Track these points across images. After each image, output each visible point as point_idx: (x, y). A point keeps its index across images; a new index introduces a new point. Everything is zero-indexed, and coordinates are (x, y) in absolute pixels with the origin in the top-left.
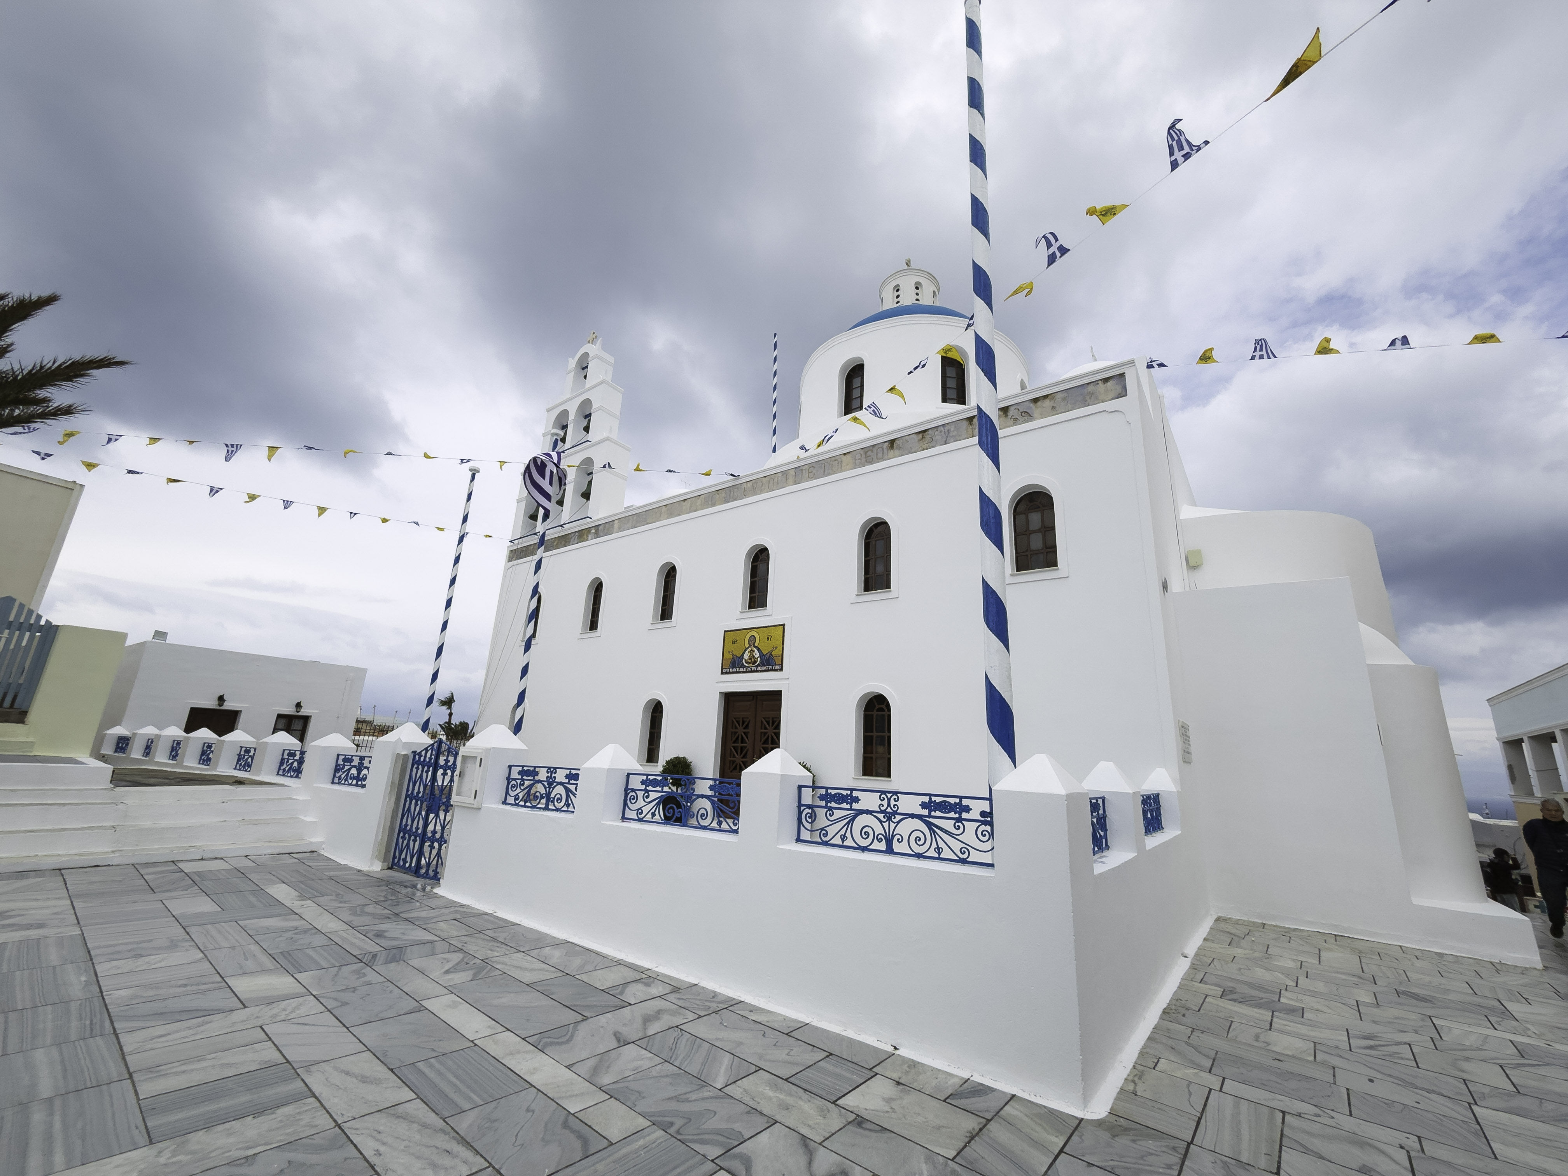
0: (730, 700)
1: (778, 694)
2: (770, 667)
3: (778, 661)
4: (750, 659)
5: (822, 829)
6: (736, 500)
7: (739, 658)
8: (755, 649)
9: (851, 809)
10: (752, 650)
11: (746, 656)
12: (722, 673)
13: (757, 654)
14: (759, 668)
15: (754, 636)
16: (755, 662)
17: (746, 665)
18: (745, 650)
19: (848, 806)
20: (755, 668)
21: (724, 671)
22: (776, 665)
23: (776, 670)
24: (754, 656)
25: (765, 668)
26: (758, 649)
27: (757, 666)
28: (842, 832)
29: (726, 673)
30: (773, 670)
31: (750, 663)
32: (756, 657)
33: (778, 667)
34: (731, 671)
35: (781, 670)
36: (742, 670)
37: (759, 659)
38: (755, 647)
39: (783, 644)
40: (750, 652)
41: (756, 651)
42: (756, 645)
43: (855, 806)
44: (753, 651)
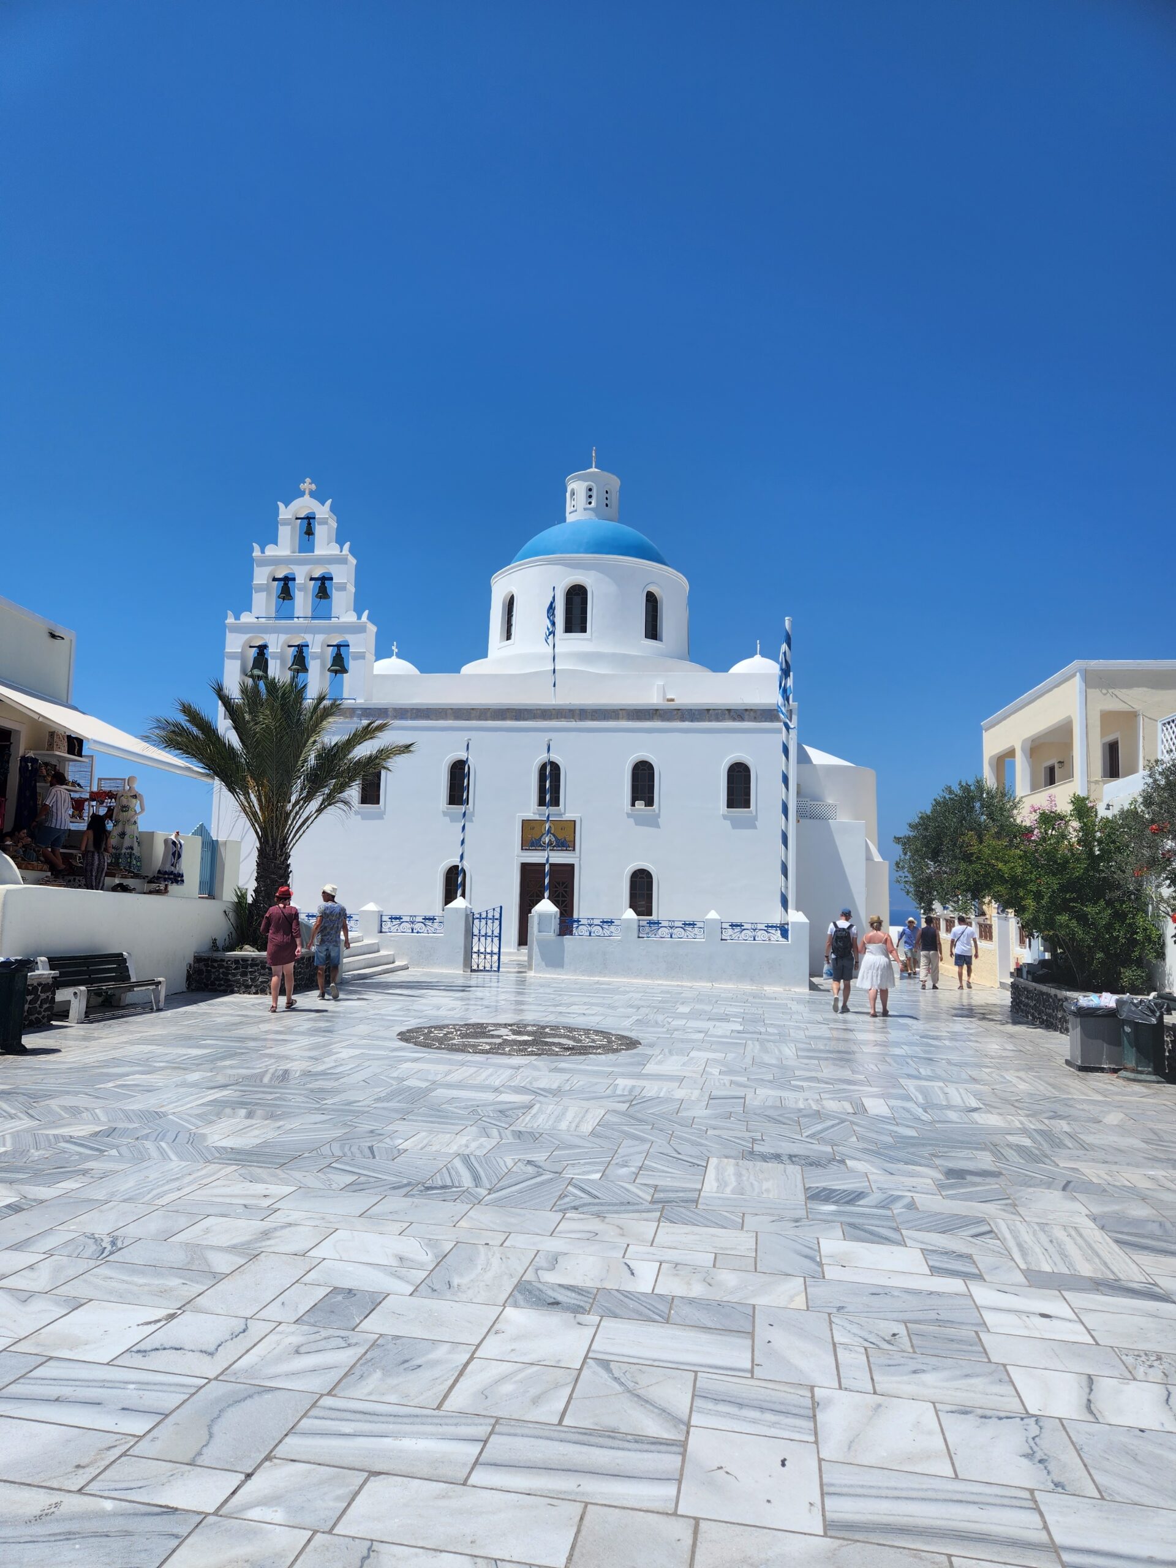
0: (526, 868)
1: (572, 866)
2: (565, 848)
3: (571, 844)
5: (730, 935)
7: (537, 840)
9: (741, 929)
14: (555, 848)
16: (552, 844)
17: (544, 845)
18: (542, 836)
20: (552, 848)
21: (524, 849)
22: (569, 847)
24: (550, 840)
25: (560, 848)
26: (554, 835)
30: (566, 850)
32: (553, 840)
33: (571, 849)
34: (530, 848)
35: (574, 850)
36: (540, 848)
37: (555, 842)
38: (551, 833)
39: (575, 833)
41: (552, 837)
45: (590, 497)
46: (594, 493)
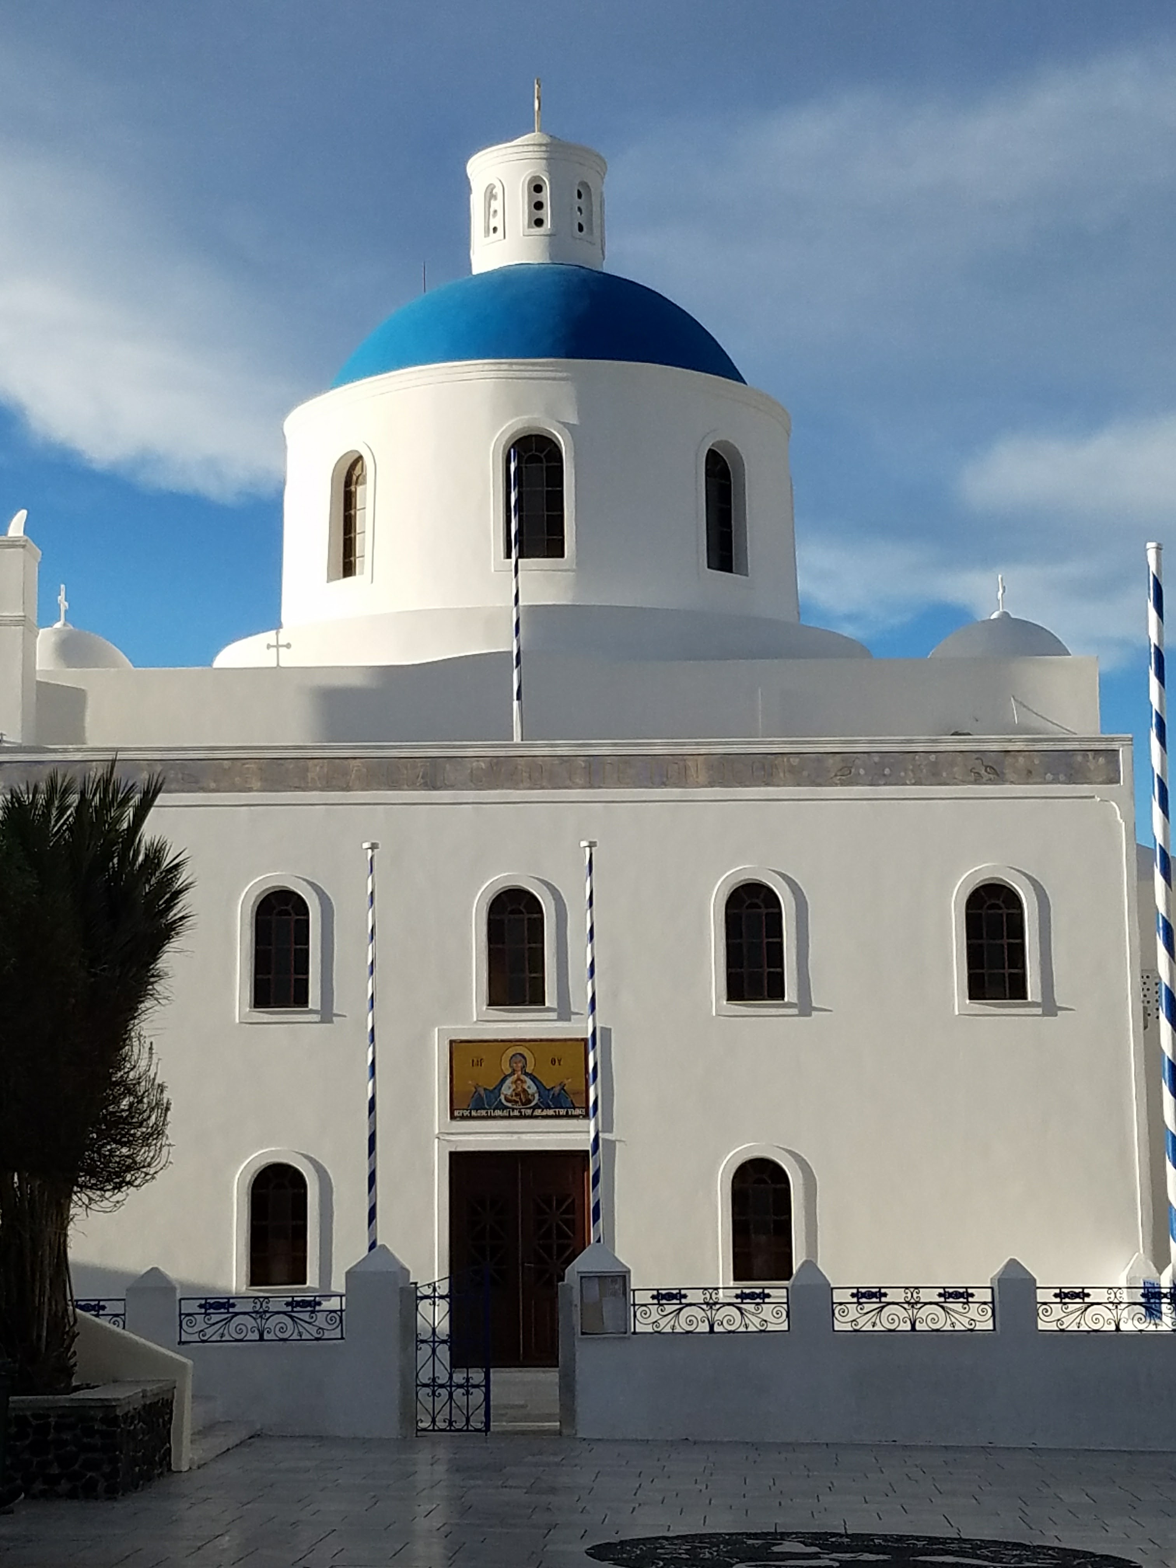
0: (464, 1164)
2: (563, 1112)
3: (578, 1099)
4: (517, 1095)
5: (1059, 1320)
6: (451, 787)
7: (492, 1091)
8: (527, 1079)
9: (1084, 1303)
10: (519, 1079)
11: (507, 1089)
12: (453, 1117)
13: (532, 1089)
14: (538, 1112)
15: (520, 1054)
16: (530, 1101)
17: (509, 1105)
18: (503, 1081)
19: (1081, 1301)
20: (529, 1112)
21: (456, 1113)
22: (574, 1108)
23: (576, 1117)
24: (524, 1091)
25: (551, 1112)
26: (534, 1079)
27: (534, 1108)
28: (1078, 1320)
29: (463, 1118)
30: (568, 1116)
31: (516, 1102)
32: (530, 1091)
33: (578, 1112)
34: (474, 1113)
35: (587, 1114)
36: (498, 1113)
37: (537, 1096)
38: (526, 1074)
39: (587, 1071)
40: (515, 1082)
41: (529, 1082)
42: (528, 1070)
43: (1087, 1300)
44: (523, 1082)
45: (539, 206)
46: (546, 196)
